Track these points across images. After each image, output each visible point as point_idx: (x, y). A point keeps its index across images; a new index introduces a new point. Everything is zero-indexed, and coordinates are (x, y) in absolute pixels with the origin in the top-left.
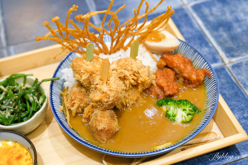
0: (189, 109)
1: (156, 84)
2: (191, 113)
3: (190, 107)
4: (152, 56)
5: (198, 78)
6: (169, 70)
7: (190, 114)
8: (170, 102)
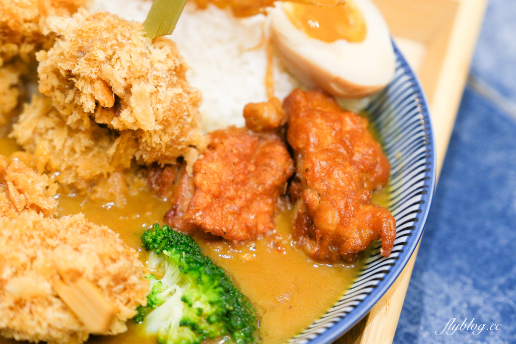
0: (202, 306)
1: (194, 166)
2: (204, 326)
3: (212, 303)
4: (269, 73)
5: (342, 230)
6: (280, 149)
7: (194, 327)
8: (174, 250)
